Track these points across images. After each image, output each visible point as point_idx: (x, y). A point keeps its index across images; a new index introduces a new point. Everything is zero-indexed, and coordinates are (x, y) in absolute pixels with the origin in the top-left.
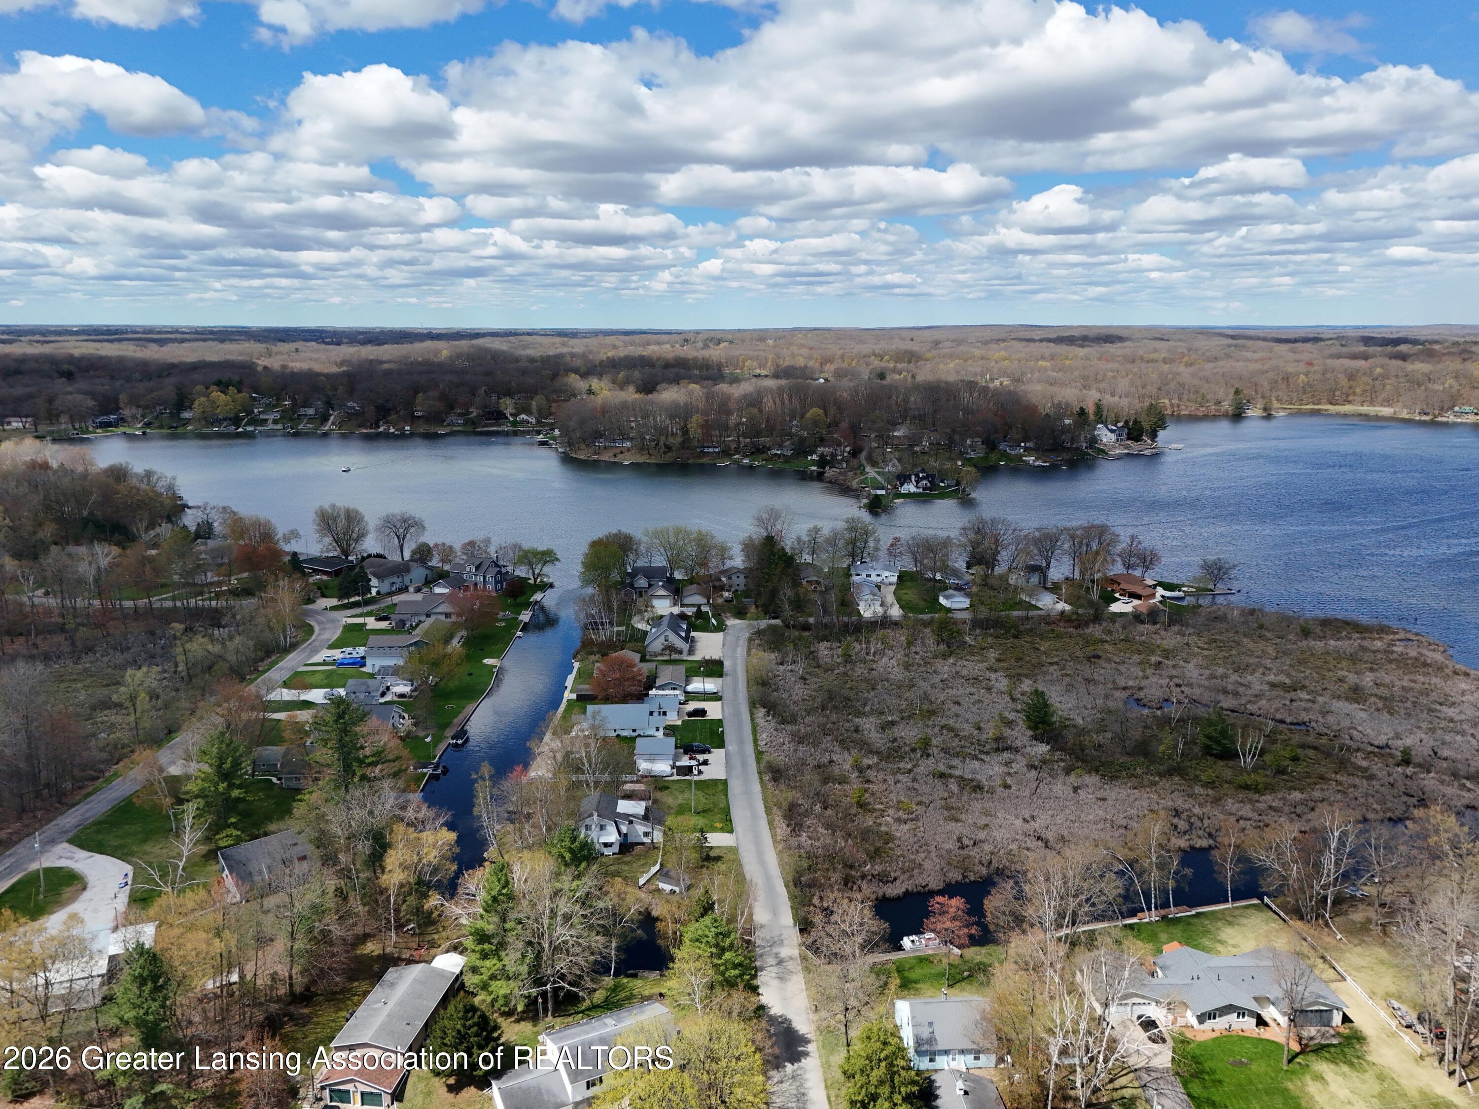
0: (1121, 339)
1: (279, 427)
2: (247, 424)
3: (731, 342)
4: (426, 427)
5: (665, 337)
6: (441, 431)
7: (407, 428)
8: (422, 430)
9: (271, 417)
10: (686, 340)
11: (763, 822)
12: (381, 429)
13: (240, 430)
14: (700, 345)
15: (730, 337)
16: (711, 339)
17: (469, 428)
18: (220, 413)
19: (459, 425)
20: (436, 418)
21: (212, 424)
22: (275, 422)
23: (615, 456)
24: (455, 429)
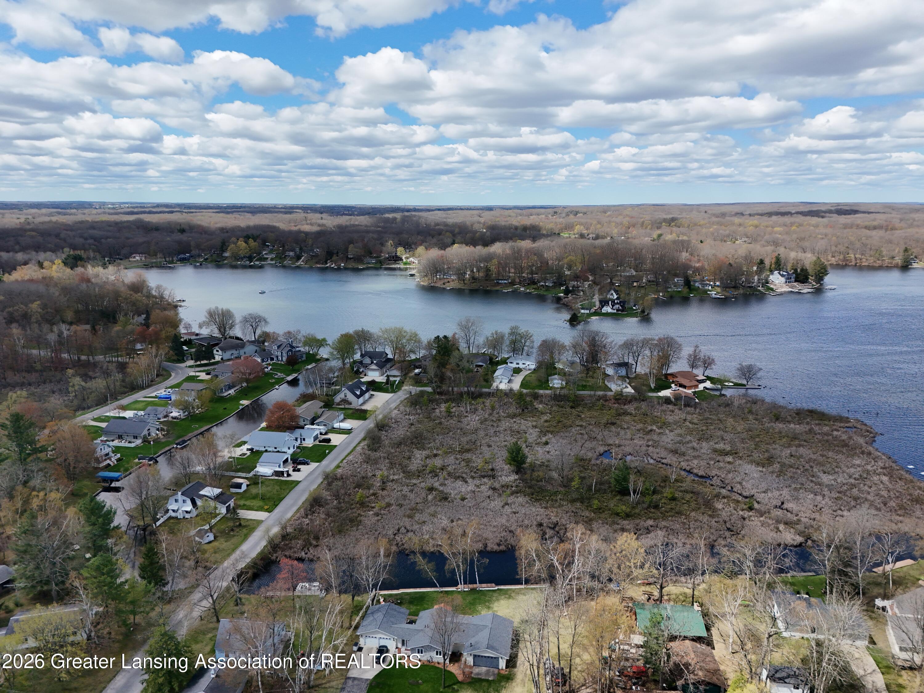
0: (856, 212)
1: (273, 262)
2: (256, 260)
3: (585, 213)
4: (353, 264)
5: (542, 210)
6: (361, 267)
7: (343, 265)
8: (350, 266)
9: (270, 257)
10: (555, 213)
11: (295, 509)
12: (328, 265)
13: (252, 263)
14: (564, 215)
15: (585, 210)
16: (571, 212)
17: (378, 265)
18: (242, 253)
19: (373, 263)
20: (358, 259)
21: (238, 260)
22: (272, 259)
23: (444, 284)
24: (370, 265)
